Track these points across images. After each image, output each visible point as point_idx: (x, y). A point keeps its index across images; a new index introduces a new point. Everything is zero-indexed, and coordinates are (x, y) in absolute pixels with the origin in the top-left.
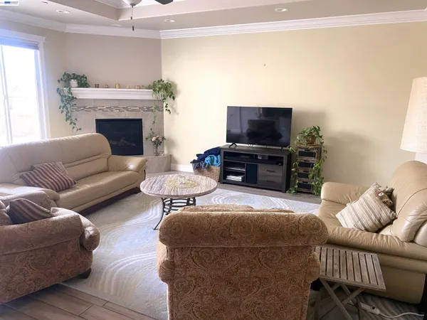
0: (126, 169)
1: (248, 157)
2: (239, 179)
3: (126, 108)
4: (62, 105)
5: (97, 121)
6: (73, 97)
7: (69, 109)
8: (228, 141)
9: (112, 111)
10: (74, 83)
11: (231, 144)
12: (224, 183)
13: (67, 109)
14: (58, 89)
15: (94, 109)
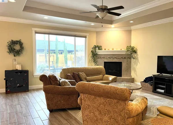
0: (108, 80)
1: (168, 81)
2: (163, 91)
3: (116, 58)
4: (93, 56)
5: (105, 62)
6: (96, 54)
7: (95, 58)
8: (158, 72)
9: (110, 59)
10: (97, 49)
11: (159, 74)
12: (155, 92)
13: (94, 58)
14: (92, 51)
15: (104, 58)
